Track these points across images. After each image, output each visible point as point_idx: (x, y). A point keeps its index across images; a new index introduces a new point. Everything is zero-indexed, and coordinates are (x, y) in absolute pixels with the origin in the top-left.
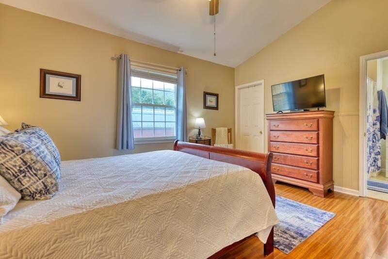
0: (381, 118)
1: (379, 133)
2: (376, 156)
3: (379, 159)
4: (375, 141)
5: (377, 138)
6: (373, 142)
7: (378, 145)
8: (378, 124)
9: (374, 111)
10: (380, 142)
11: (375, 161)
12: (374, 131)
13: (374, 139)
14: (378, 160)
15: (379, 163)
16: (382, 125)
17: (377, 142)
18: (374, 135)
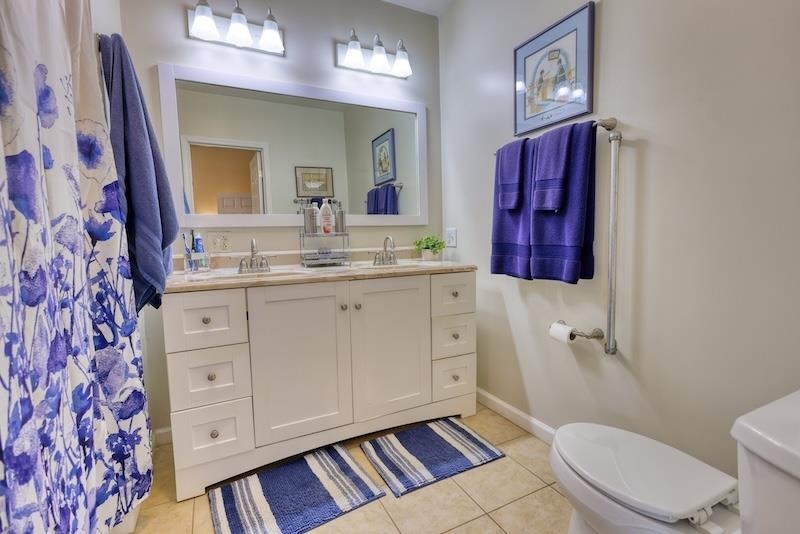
0: (129, 194)
1: (129, 283)
2: (125, 425)
3: (144, 433)
4: (109, 338)
5: (119, 320)
6: (101, 343)
7: (127, 356)
8: (118, 227)
9: (88, 151)
10: (136, 336)
11: (120, 456)
12: (102, 274)
13: (104, 328)
14: (132, 439)
15: (143, 457)
16: (139, 241)
17: (122, 340)
18: (100, 298)
